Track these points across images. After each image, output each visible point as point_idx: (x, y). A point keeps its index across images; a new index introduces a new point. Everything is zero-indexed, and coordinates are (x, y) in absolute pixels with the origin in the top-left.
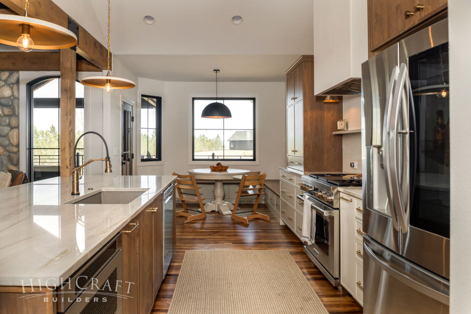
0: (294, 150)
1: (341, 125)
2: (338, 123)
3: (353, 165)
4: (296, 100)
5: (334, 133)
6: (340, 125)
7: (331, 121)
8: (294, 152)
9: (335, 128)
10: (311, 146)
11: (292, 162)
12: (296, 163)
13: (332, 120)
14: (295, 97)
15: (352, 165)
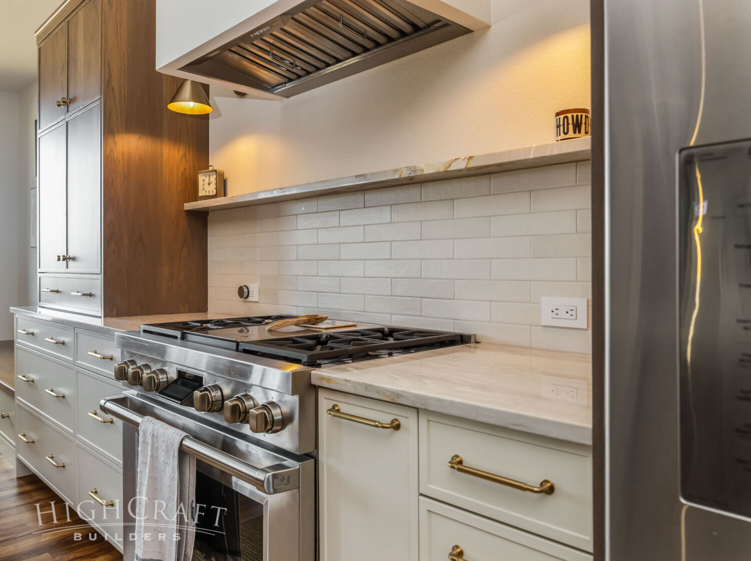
0: (65, 255)
1: (209, 184)
2: (201, 178)
3: (246, 290)
4: (71, 107)
5: (188, 206)
6: (206, 184)
7: (180, 174)
8: (65, 262)
9: (192, 192)
10: (126, 241)
11: (57, 291)
12: (73, 293)
13: (182, 169)
14: (71, 96)
15: (243, 293)
